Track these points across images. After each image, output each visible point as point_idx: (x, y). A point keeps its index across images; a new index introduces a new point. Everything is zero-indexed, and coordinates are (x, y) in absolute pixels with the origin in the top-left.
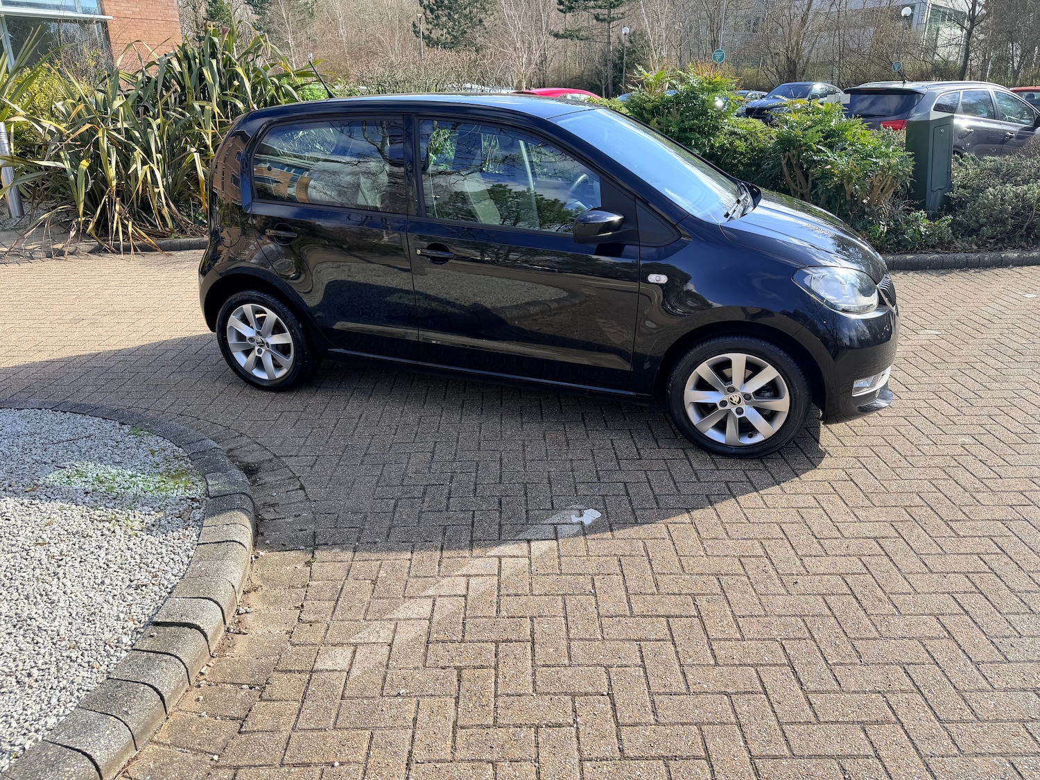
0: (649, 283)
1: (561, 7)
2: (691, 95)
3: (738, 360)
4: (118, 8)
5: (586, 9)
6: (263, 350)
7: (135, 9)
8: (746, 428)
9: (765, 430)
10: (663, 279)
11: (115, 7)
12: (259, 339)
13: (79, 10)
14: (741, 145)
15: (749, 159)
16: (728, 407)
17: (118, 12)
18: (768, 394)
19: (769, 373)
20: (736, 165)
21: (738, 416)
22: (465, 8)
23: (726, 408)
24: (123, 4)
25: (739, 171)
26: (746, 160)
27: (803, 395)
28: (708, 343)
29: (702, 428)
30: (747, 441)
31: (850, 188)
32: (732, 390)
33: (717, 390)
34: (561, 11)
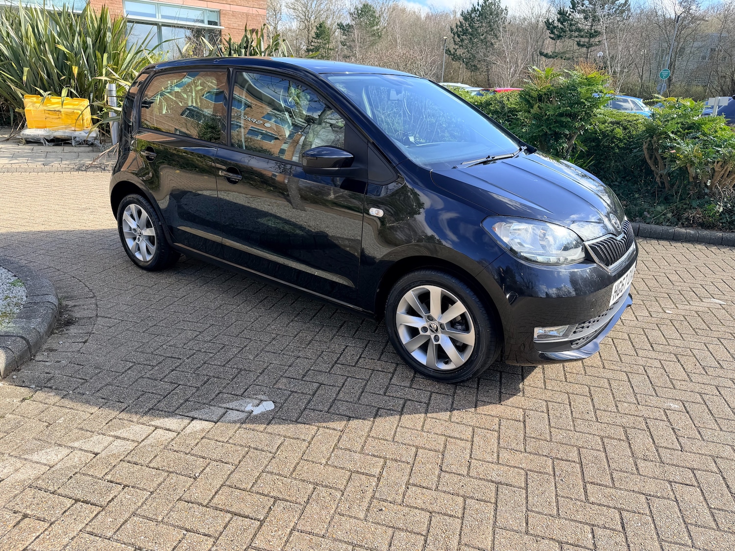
0: (370, 215)
1: (552, 36)
2: (572, 87)
3: (436, 292)
4: (229, 22)
5: (570, 37)
6: (141, 239)
7: (239, 23)
8: (442, 355)
9: (456, 359)
10: (380, 213)
11: (228, 22)
12: (139, 230)
13: (206, 22)
14: (619, 132)
15: (625, 144)
16: (428, 333)
17: (229, 24)
18: (459, 327)
19: (458, 309)
20: (613, 148)
21: (435, 343)
22: (482, 35)
23: (426, 334)
24: (233, 20)
25: (615, 153)
26: (622, 145)
27: (486, 332)
28: (413, 274)
29: (409, 348)
30: (443, 367)
31: (692, 171)
32: (430, 318)
33: (422, 317)
34: (552, 38)
